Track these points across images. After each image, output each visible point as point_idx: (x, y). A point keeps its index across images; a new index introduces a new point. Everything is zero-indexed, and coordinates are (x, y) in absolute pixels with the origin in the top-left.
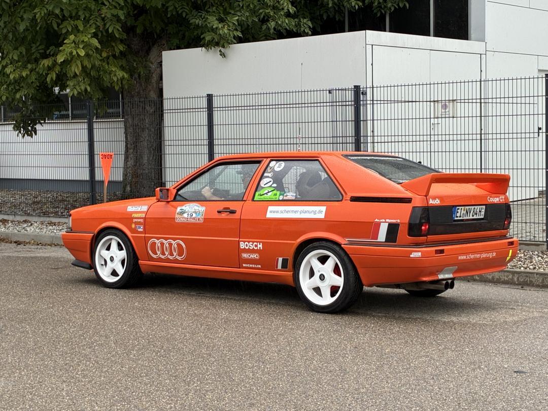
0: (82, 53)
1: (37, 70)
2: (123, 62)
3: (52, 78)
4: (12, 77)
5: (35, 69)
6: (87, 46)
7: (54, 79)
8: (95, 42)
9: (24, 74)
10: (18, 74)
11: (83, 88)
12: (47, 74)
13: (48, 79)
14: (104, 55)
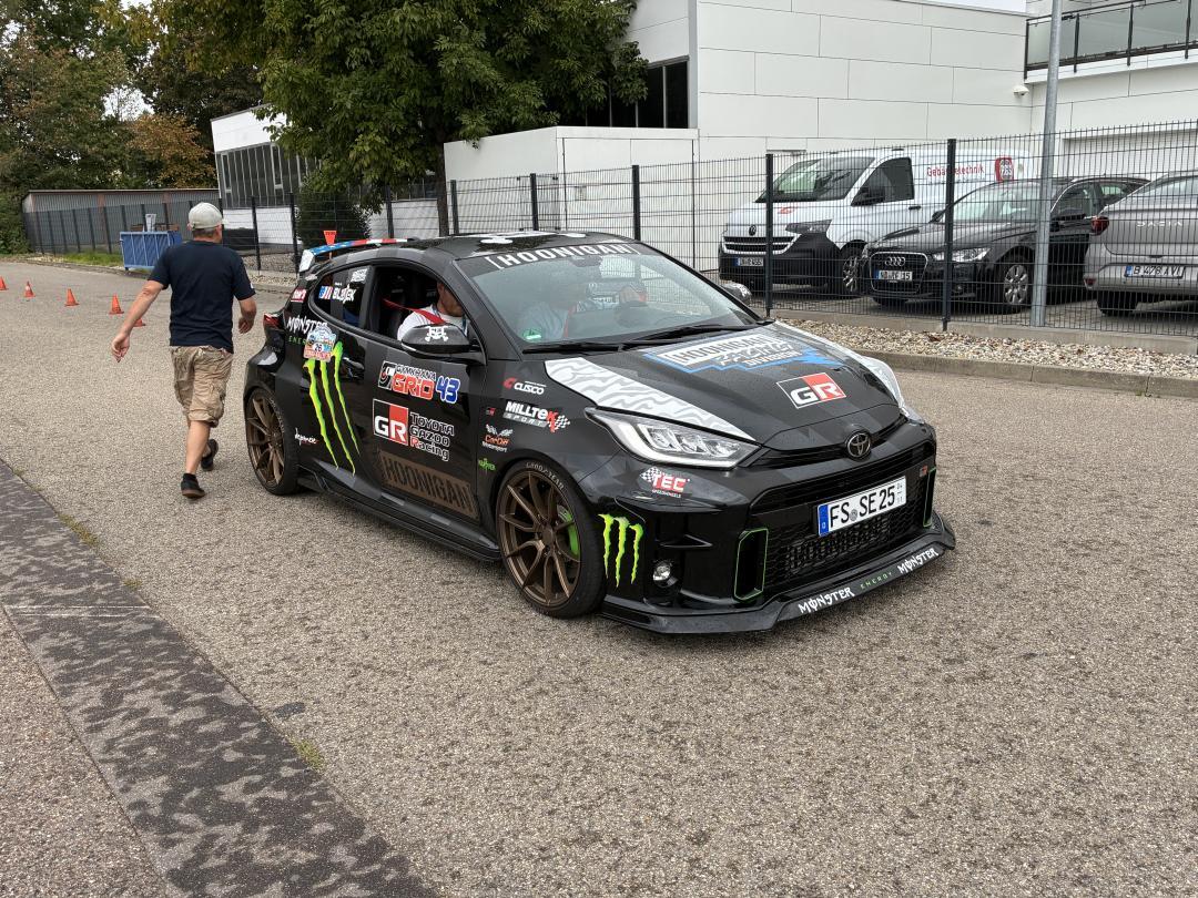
0: (367, 149)
2: (417, 153)
6: (372, 143)
8: (378, 139)
14: (397, 148)
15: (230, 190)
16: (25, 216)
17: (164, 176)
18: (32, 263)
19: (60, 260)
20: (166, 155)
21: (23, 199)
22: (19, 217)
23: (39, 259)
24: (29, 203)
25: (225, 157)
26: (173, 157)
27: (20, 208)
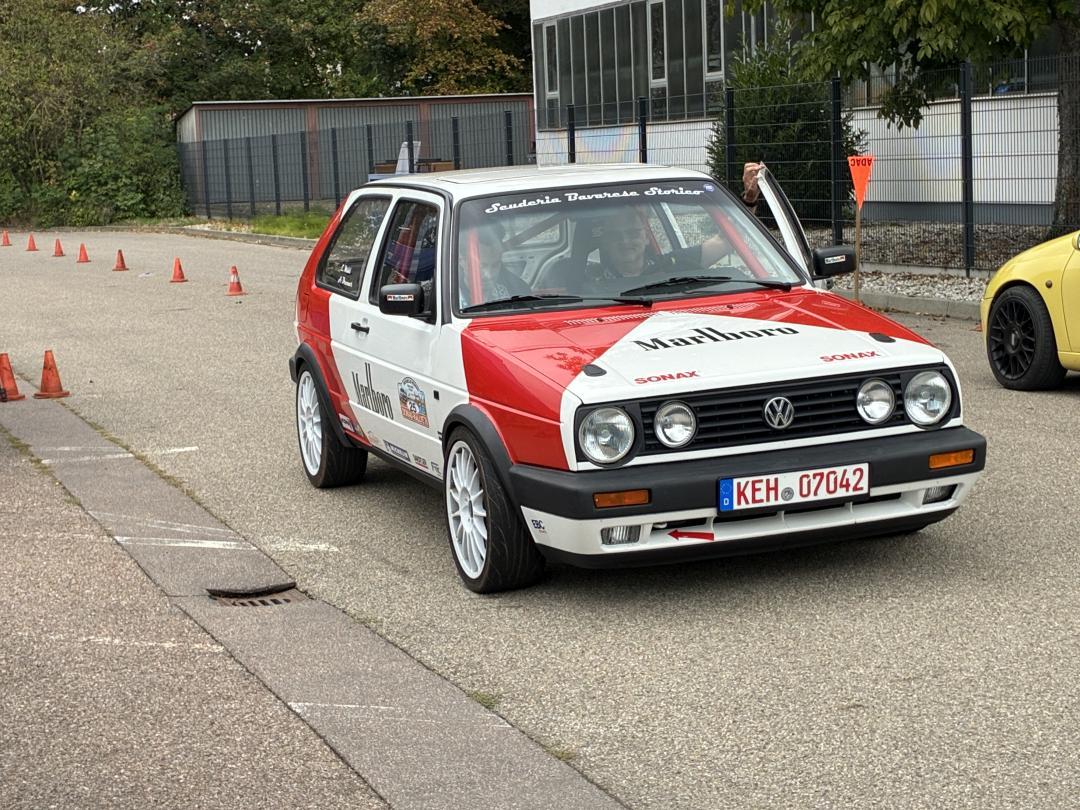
1: (881, 15)
3: (901, 30)
4: (835, 31)
5: (878, 15)
7: (905, 30)
9: (855, 25)
10: (846, 26)
11: (941, 43)
12: (894, 23)
13: (895, 32)
15: (556, 94)
16: (182, 149)
17: (417, 71)
18: (194, 234)
19: (245, 230)
20: (424, 33)
21: (178, 119)
22: (171, 150)
23: (206, 227)
24: (190, 127)
25: (551, 30)
26: (436, 36)
27: (173, 136)
